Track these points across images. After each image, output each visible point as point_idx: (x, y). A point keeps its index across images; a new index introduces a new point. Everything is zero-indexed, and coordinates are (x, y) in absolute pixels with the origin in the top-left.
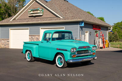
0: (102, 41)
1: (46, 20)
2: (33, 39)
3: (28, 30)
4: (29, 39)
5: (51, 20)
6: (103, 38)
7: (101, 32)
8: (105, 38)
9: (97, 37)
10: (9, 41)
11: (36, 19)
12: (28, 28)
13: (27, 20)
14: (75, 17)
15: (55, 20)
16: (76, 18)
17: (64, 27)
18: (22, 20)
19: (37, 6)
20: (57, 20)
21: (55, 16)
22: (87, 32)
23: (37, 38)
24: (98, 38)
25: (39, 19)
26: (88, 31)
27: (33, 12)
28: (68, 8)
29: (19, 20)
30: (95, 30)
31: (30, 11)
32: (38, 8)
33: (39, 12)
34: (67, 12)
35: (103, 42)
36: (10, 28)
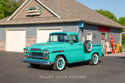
0: (110, 44)
1: (43, 20)
2: (30, 41)
3: (25, 31)
4: (26, 41)
5: (48, 20)
6: (112, 41)
7: (111, 34)
8: (114, 41)
9: (103, 39)
10: (5, 43)
11: (33, 19)
12: (25, 28)
13: (24, 20)
14: (73, 17)
15: (53, 20)
16: (75, 18)
17: (62, 28)
18: (19, 20)
19: (35, 5)
20: (54, 20)
21: (53, 16)
22: (90, 34)
23: (34, 40)
24: (104, 41)
25: (36, 19)
26: (92, 33)
27: (30, 11)
28: (69, 6)
29: (16, 20)
30: (101, 32)
31: (27, 9)
32: (35, 7)
33: (36, 11)
34: (67, 11)
35: (112, 46)
36: (7, 29)
